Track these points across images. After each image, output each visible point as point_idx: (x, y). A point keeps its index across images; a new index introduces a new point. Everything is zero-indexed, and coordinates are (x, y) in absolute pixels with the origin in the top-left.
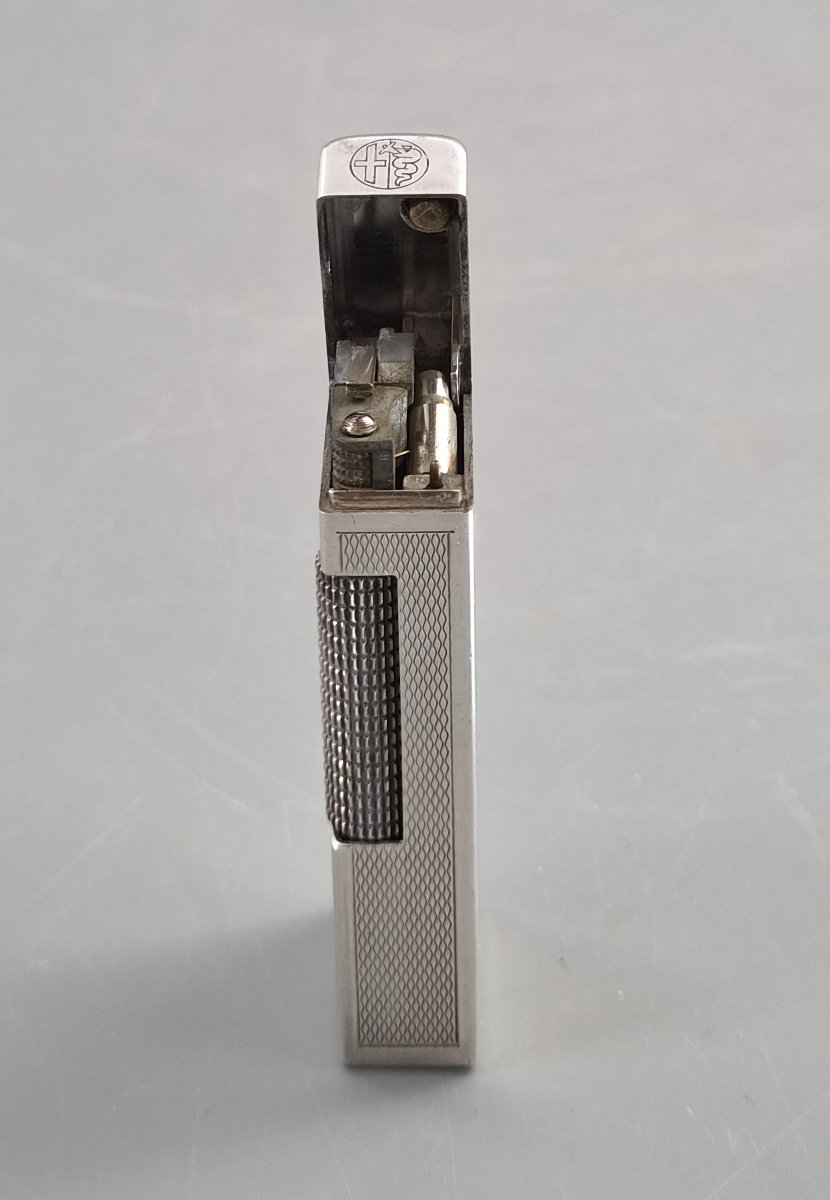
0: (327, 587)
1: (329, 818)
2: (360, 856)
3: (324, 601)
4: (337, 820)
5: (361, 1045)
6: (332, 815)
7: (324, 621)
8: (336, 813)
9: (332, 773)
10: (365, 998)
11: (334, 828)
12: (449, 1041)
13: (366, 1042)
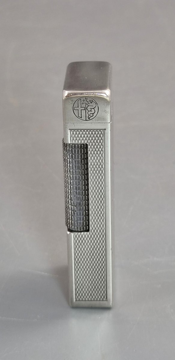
0: (66, 148)
1: (66, 225)
2: (76, 236)
3: (65, 153)
4: (69, 225)
5: (76, 300)
6: (67, 224)
7: (65, 159)
8: (68, 223)
9: (67, 209)
10: (77, 284)
11: (68, 228)
12: (104, 299)
13: (78, 299)
